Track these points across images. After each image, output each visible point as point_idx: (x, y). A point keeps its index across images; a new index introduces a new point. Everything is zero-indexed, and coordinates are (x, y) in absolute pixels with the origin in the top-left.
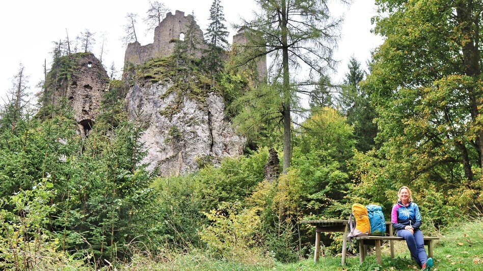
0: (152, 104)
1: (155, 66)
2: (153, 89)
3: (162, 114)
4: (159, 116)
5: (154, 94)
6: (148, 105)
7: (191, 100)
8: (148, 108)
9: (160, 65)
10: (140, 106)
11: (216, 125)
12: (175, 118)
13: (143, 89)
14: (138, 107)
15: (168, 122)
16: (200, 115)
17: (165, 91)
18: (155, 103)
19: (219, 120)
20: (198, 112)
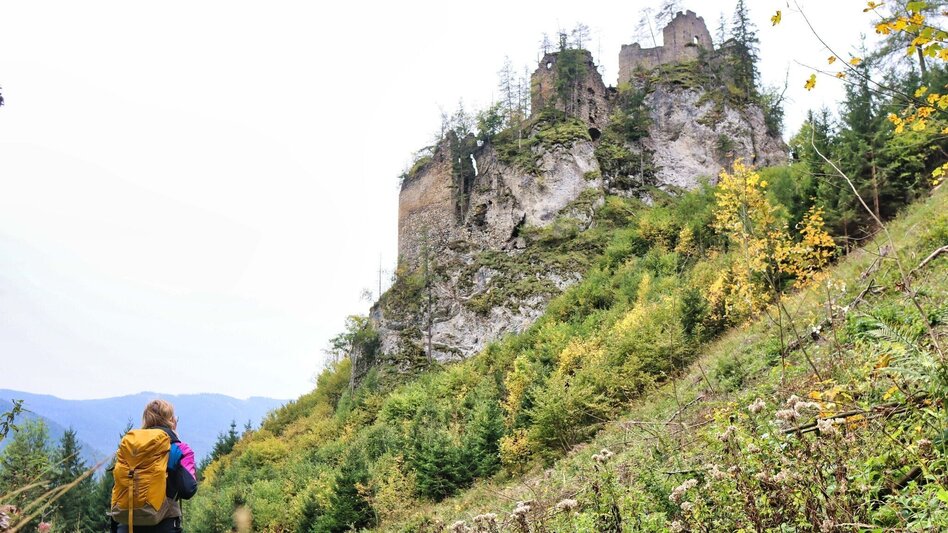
0: (685, 113)
1: (679, 71)
2: (685, 95)
3: (700, 123)
4: (697, 125)
5: (686, 101)
6: (680, 112)
7: (733, 109)
8: (679, 117)
9: (686, 71)
10: (668, 114)
11: (759, 138)
12: (719, 127)
13: (672, 95)
14: (665, 115)
15: (711, 131)
16: (745, 126)
17: (697, 99)
18: (690, 111)
19: (762, 133)
20: (742, 122)
